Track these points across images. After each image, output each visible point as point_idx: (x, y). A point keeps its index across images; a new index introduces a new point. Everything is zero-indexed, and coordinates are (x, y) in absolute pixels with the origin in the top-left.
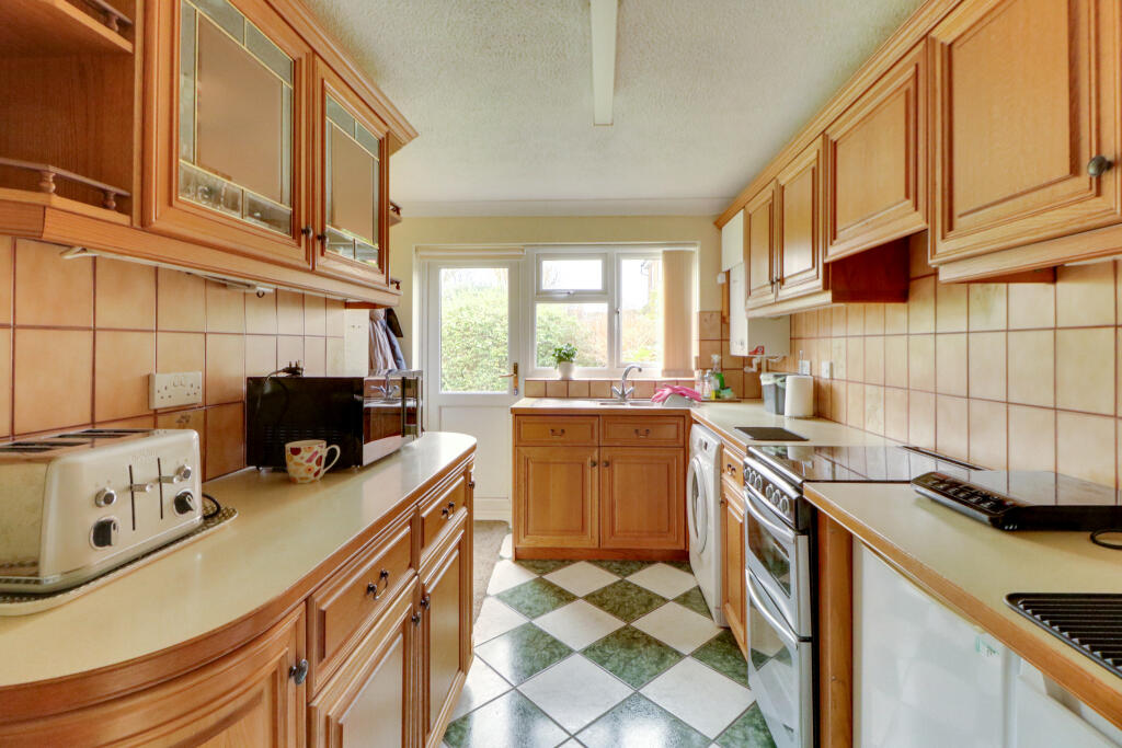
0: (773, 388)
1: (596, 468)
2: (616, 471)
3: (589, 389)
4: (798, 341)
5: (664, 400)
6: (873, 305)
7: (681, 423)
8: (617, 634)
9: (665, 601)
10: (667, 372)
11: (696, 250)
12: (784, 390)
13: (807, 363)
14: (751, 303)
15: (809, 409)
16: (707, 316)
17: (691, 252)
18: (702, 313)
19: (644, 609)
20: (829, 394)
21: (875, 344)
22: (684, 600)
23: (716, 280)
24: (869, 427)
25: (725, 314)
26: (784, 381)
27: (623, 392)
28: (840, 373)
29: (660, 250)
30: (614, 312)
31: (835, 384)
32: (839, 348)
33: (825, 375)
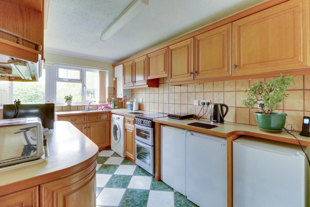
0: (130, 105)
1: (86, 129)
2: (91, 129)
3: (77, 108)
4: (133, 95)
5: (102, 109)
6: (152, 88)
7: (109, 114)
8: (102, 167)
9: (109, 157)
10: (100, 102)
11: (107, 71)
12: (133, 105)
13: (136, 99)
14: (125, 86)
15: (138, 109)
16: (110, 88)
17: (106, 72)
18: (109, 87)
19: (105, 160)
20: (141, 105)
21: (152, 95)
22: (113, 156)
23: (113, 80)
24: (151, 111)
25: (115, 88)
26: (133, 103)
27: (89, 108)
28: (144, 101)
29: (98, 70)
30: (84, 86)
31: (143, 103)
32: (144, 96)
33: (141, 101)
